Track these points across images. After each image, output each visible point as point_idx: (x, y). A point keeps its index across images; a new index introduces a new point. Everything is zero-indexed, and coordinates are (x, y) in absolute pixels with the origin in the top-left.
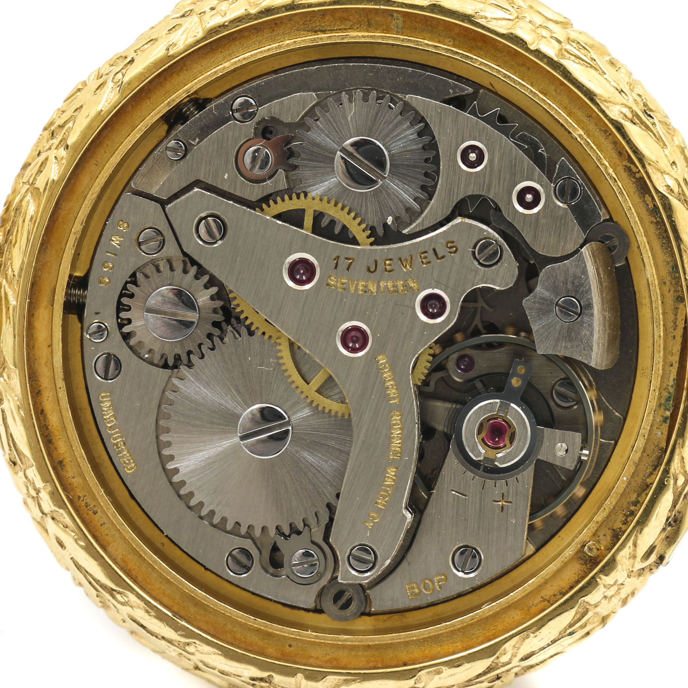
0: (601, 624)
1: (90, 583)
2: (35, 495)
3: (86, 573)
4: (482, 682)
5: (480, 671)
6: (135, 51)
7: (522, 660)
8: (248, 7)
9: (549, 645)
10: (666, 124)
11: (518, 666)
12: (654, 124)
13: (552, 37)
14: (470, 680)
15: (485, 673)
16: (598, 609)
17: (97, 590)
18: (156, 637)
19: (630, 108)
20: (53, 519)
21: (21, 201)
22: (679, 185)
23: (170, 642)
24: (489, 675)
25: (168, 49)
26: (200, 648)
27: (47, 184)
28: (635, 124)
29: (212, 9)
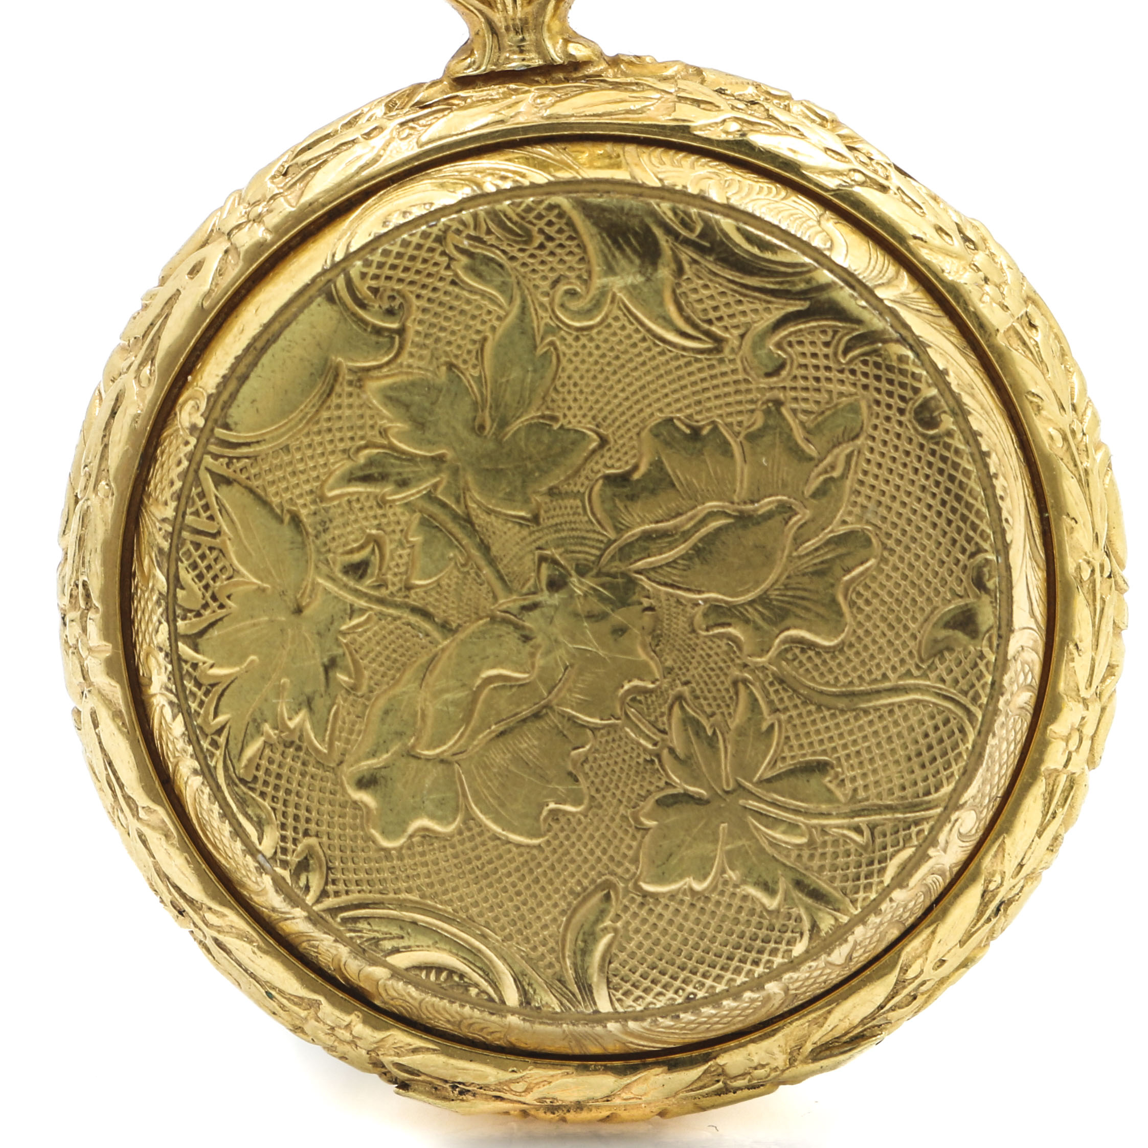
0: (294, 1026)
1: (152, 324)
2: (252, 216)
3: (165, 315)
4: (170, 893)
5: (185, 889)
6: (899, 189)
7: (216, 940)
8: (1002, 331)
9: (246, 970)
10: (991, 936)
11: (205, 936)
12: (989, 920)
13: (1070, 753)
14: (168, 879)
15: (183, 895)
16: (313, 1022)
17: (145, 336)
18: (104, 436)
19: (1001, 884)
20: (226, 252)
21: (651, 87)
22: (916, 977)
23: (103, 456)
24: (181, 901)
25: (915, 237)
26: (107, 502)
27: (684, 121)
28: (983, 896)
29: (986, 280)
